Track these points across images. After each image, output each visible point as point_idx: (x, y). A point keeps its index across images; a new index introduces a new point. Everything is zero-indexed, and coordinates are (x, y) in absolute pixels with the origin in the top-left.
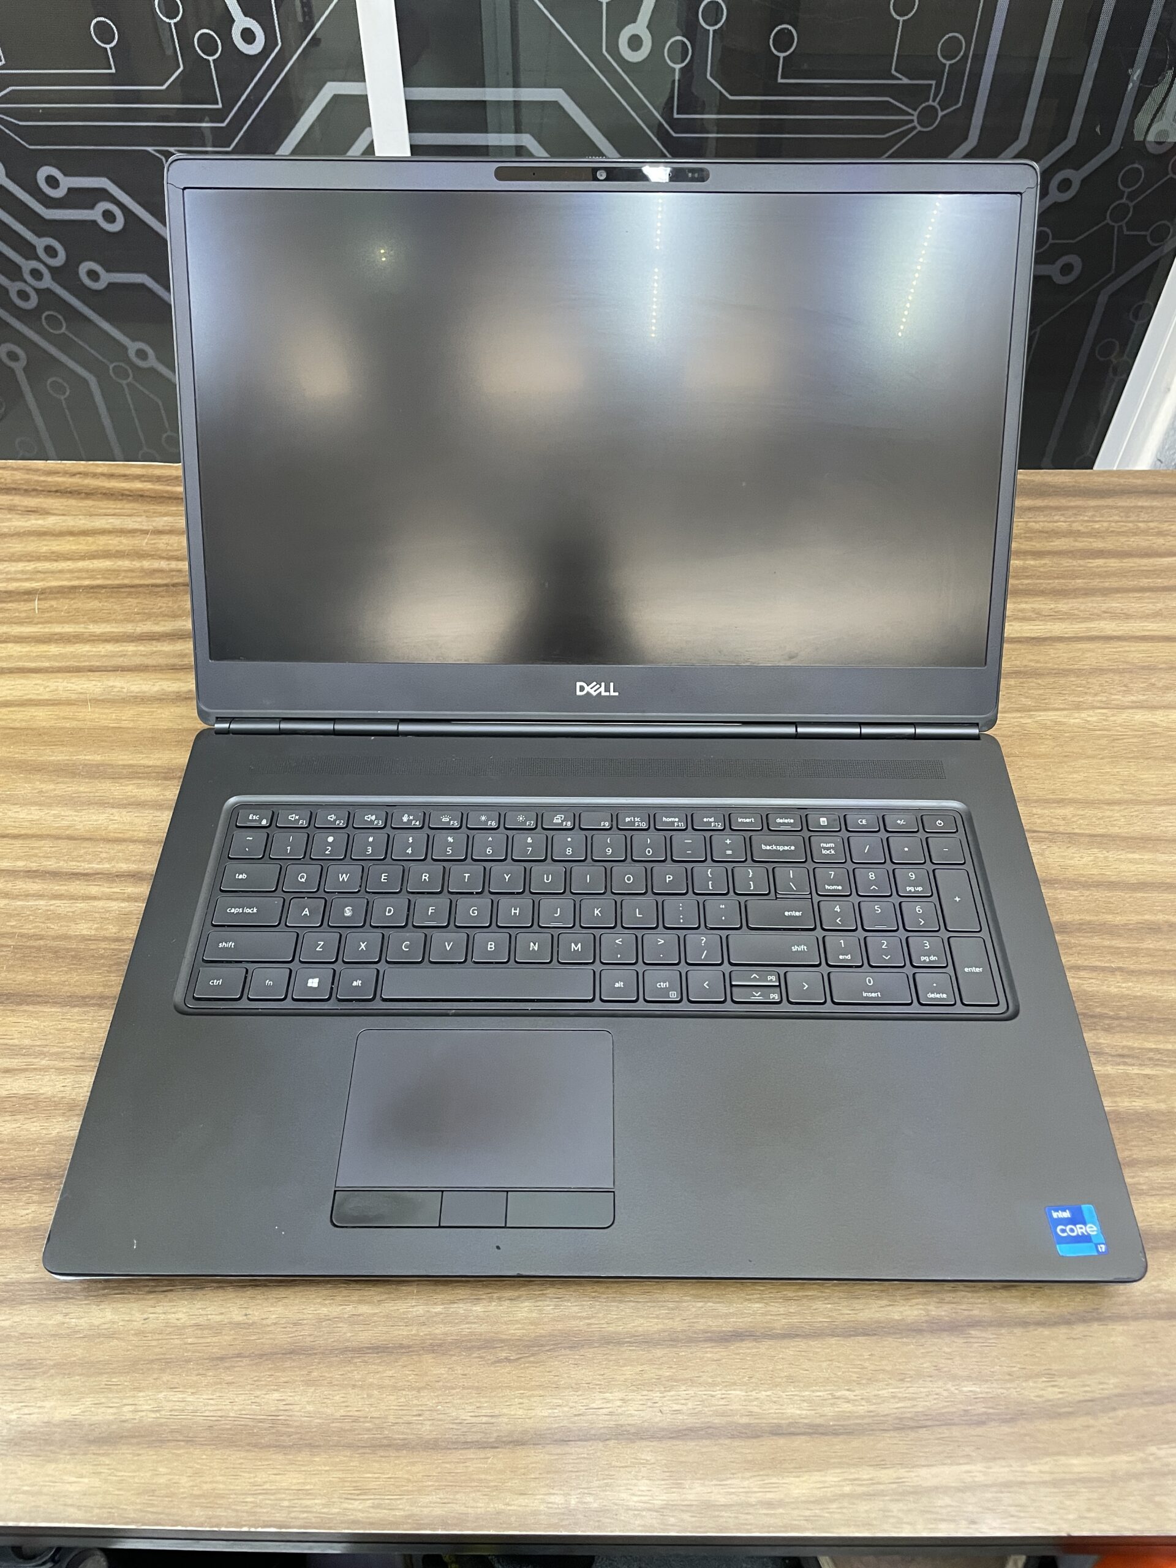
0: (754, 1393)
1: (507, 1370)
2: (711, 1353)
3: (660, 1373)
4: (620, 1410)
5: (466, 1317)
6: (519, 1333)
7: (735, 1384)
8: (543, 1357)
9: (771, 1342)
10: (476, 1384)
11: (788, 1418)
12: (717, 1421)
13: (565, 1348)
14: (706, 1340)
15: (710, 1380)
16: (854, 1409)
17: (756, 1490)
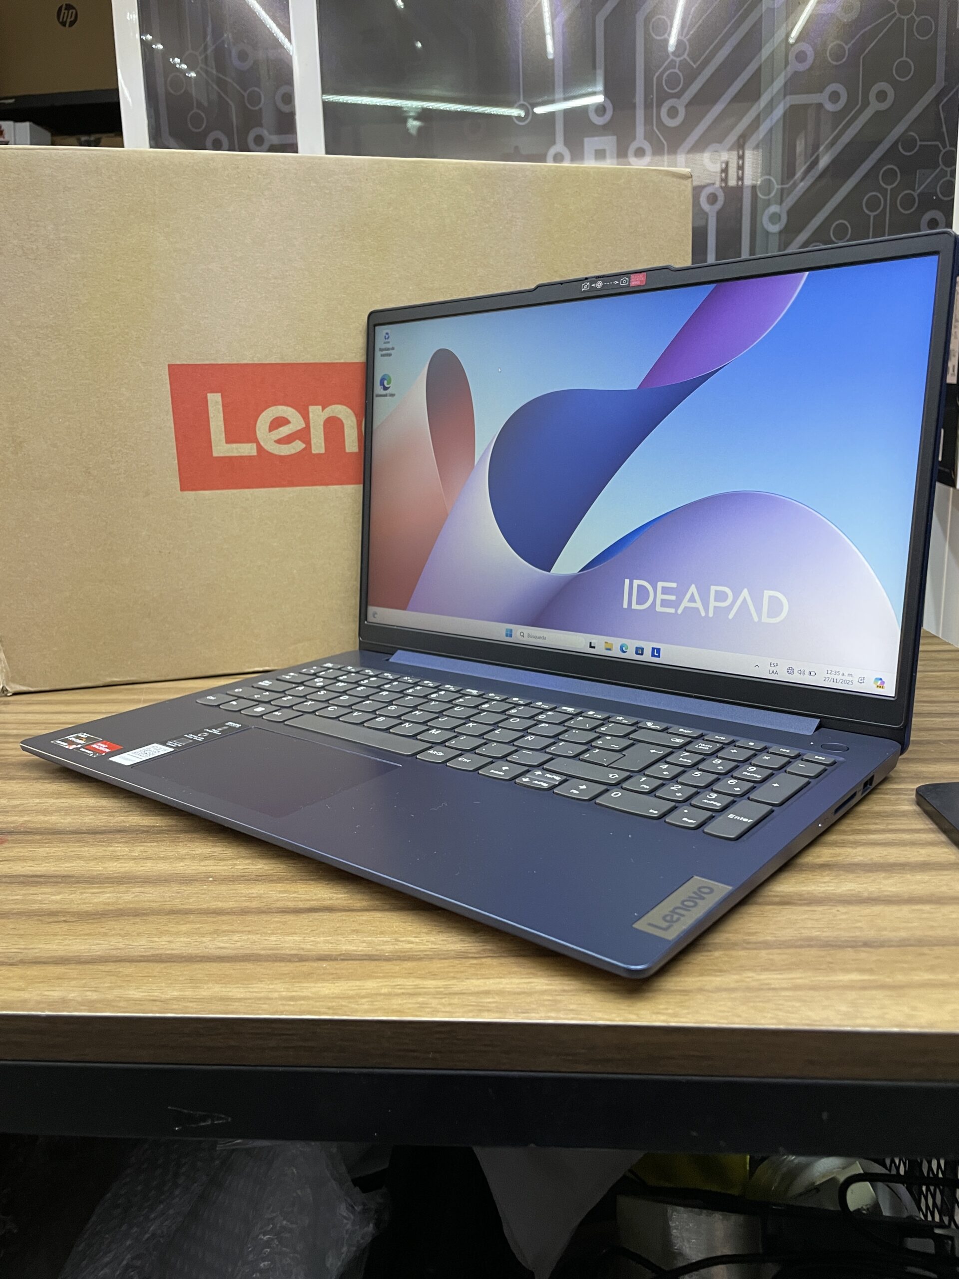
0: (312, 939)
1: (60, 926)
2: (277, 918)
3: (220, 928)
4: (161, 947)
5: (40, 901)
6: (89, 909)
7: (295, 933)
8: (103, 920)
9: (344, 913)
10: (22, 933)
11: (341, 951)
12: (263, 952)
13: (128, 916)
14: (277, 912)
15: (269, 932)
16: (418, 947)
17: (282, 990)
